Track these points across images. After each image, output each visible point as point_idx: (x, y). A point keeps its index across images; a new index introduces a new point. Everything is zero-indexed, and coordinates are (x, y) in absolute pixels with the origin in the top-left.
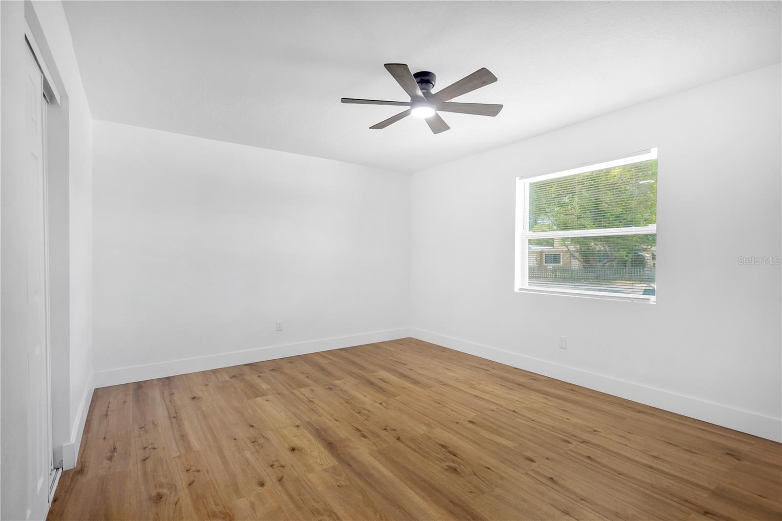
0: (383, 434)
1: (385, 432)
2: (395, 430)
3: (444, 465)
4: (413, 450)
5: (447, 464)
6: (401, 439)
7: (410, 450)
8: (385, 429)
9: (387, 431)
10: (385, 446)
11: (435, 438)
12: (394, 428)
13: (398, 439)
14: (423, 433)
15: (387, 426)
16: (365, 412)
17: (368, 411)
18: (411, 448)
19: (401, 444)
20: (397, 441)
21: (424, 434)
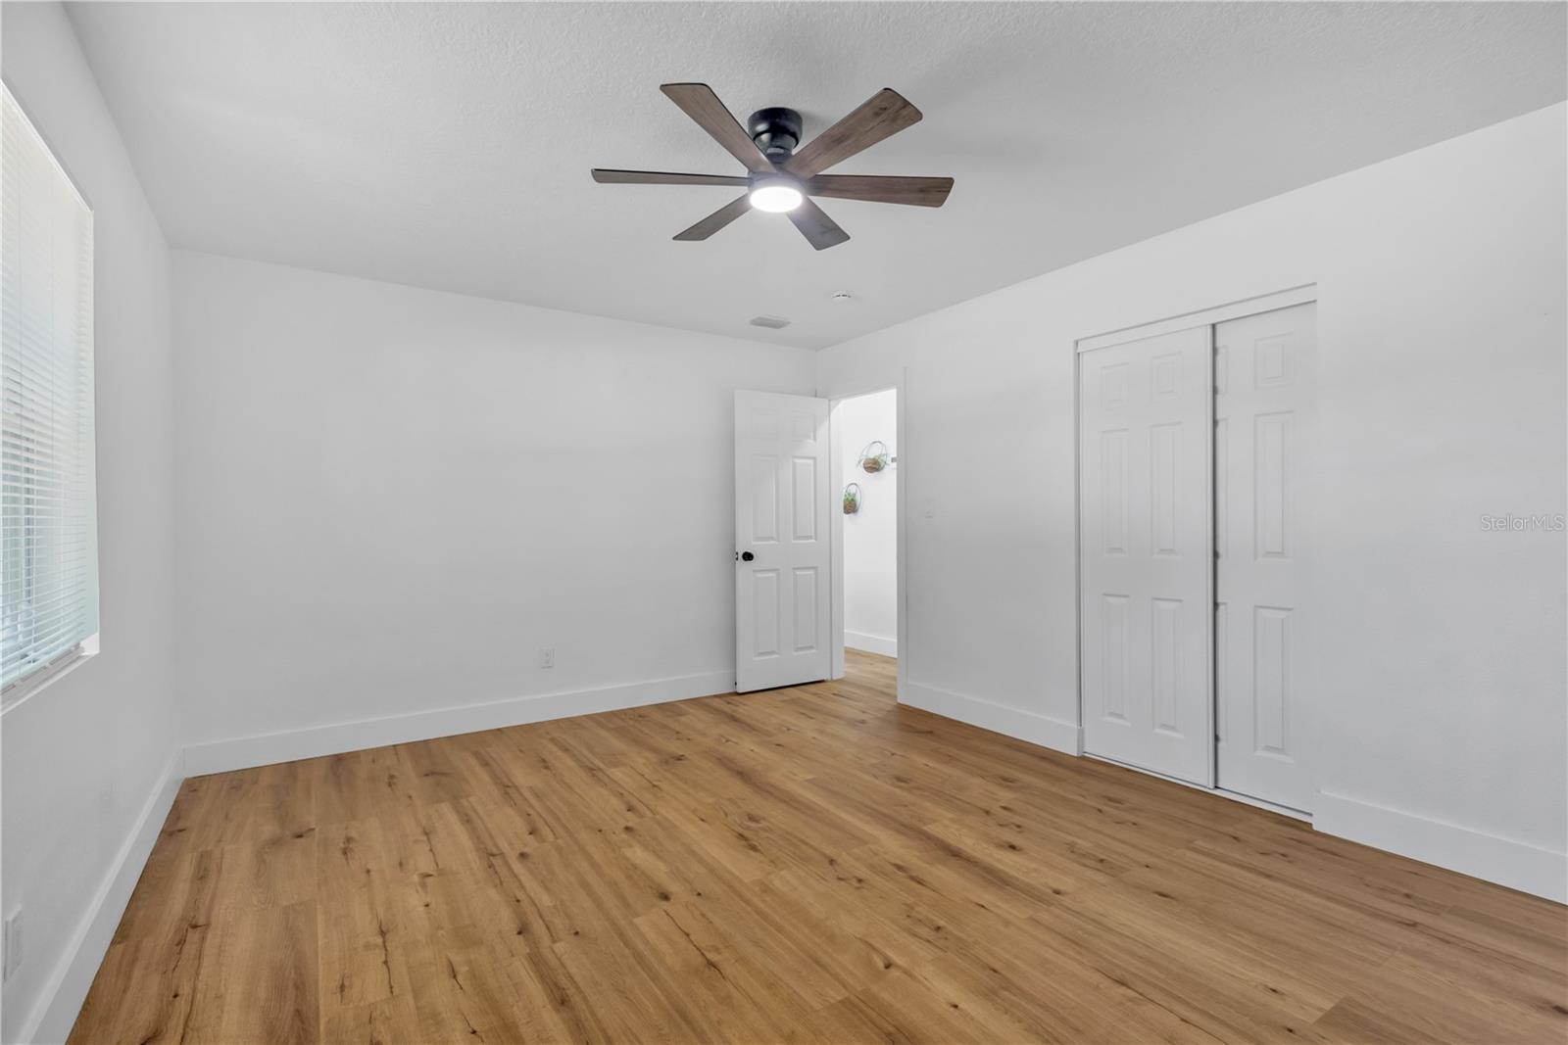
0: (863, 872)
1: (862, 876)
2: (840, 879)
3: (763, 824)
4: (806, 844)
5: (760, 825)
6: (827, 863)
7: (812, 843)
8: (860, 881)
9: (855, 877)
10: (856, 850)
11: (761, 862)
12: (842, 883)
13: (832, 862)
14: (782, 873)
15: (858, 888)
16: (923, 931)
17: (915, 935)
18: (811, 846)
19: (827, 852)
20: (835, 858)
21: (782, 869)
